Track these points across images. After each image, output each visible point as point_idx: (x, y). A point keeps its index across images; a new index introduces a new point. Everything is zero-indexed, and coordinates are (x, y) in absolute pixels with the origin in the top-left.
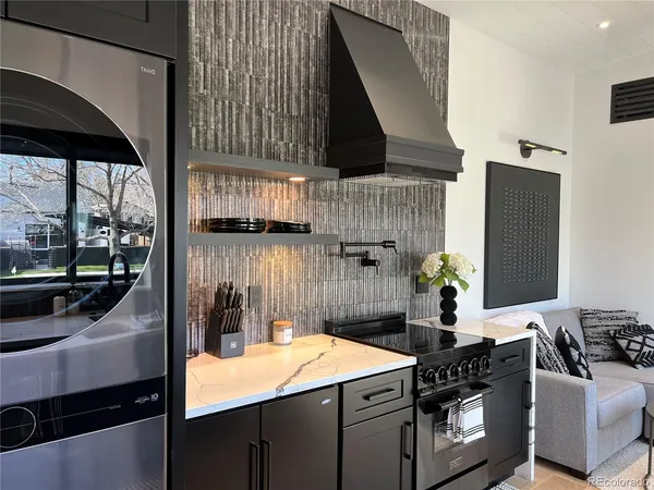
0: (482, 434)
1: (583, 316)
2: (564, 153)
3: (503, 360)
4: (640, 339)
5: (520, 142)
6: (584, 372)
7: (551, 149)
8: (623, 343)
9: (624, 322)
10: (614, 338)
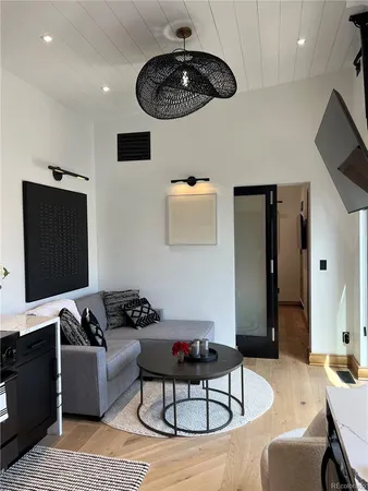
0: (6, 416)
1: (105, 297)
2: (87, 179)
3: (30, 347)
4: (139, 309)
5: (50, 167)
6: (100, 341)
7: (77, 176)
8: (129, 313)
9: (131, 298)
10: (124, 310)
